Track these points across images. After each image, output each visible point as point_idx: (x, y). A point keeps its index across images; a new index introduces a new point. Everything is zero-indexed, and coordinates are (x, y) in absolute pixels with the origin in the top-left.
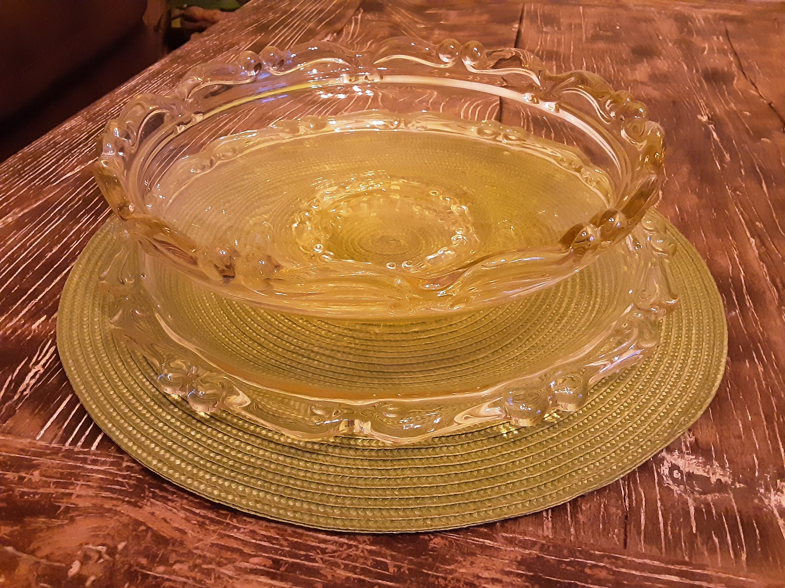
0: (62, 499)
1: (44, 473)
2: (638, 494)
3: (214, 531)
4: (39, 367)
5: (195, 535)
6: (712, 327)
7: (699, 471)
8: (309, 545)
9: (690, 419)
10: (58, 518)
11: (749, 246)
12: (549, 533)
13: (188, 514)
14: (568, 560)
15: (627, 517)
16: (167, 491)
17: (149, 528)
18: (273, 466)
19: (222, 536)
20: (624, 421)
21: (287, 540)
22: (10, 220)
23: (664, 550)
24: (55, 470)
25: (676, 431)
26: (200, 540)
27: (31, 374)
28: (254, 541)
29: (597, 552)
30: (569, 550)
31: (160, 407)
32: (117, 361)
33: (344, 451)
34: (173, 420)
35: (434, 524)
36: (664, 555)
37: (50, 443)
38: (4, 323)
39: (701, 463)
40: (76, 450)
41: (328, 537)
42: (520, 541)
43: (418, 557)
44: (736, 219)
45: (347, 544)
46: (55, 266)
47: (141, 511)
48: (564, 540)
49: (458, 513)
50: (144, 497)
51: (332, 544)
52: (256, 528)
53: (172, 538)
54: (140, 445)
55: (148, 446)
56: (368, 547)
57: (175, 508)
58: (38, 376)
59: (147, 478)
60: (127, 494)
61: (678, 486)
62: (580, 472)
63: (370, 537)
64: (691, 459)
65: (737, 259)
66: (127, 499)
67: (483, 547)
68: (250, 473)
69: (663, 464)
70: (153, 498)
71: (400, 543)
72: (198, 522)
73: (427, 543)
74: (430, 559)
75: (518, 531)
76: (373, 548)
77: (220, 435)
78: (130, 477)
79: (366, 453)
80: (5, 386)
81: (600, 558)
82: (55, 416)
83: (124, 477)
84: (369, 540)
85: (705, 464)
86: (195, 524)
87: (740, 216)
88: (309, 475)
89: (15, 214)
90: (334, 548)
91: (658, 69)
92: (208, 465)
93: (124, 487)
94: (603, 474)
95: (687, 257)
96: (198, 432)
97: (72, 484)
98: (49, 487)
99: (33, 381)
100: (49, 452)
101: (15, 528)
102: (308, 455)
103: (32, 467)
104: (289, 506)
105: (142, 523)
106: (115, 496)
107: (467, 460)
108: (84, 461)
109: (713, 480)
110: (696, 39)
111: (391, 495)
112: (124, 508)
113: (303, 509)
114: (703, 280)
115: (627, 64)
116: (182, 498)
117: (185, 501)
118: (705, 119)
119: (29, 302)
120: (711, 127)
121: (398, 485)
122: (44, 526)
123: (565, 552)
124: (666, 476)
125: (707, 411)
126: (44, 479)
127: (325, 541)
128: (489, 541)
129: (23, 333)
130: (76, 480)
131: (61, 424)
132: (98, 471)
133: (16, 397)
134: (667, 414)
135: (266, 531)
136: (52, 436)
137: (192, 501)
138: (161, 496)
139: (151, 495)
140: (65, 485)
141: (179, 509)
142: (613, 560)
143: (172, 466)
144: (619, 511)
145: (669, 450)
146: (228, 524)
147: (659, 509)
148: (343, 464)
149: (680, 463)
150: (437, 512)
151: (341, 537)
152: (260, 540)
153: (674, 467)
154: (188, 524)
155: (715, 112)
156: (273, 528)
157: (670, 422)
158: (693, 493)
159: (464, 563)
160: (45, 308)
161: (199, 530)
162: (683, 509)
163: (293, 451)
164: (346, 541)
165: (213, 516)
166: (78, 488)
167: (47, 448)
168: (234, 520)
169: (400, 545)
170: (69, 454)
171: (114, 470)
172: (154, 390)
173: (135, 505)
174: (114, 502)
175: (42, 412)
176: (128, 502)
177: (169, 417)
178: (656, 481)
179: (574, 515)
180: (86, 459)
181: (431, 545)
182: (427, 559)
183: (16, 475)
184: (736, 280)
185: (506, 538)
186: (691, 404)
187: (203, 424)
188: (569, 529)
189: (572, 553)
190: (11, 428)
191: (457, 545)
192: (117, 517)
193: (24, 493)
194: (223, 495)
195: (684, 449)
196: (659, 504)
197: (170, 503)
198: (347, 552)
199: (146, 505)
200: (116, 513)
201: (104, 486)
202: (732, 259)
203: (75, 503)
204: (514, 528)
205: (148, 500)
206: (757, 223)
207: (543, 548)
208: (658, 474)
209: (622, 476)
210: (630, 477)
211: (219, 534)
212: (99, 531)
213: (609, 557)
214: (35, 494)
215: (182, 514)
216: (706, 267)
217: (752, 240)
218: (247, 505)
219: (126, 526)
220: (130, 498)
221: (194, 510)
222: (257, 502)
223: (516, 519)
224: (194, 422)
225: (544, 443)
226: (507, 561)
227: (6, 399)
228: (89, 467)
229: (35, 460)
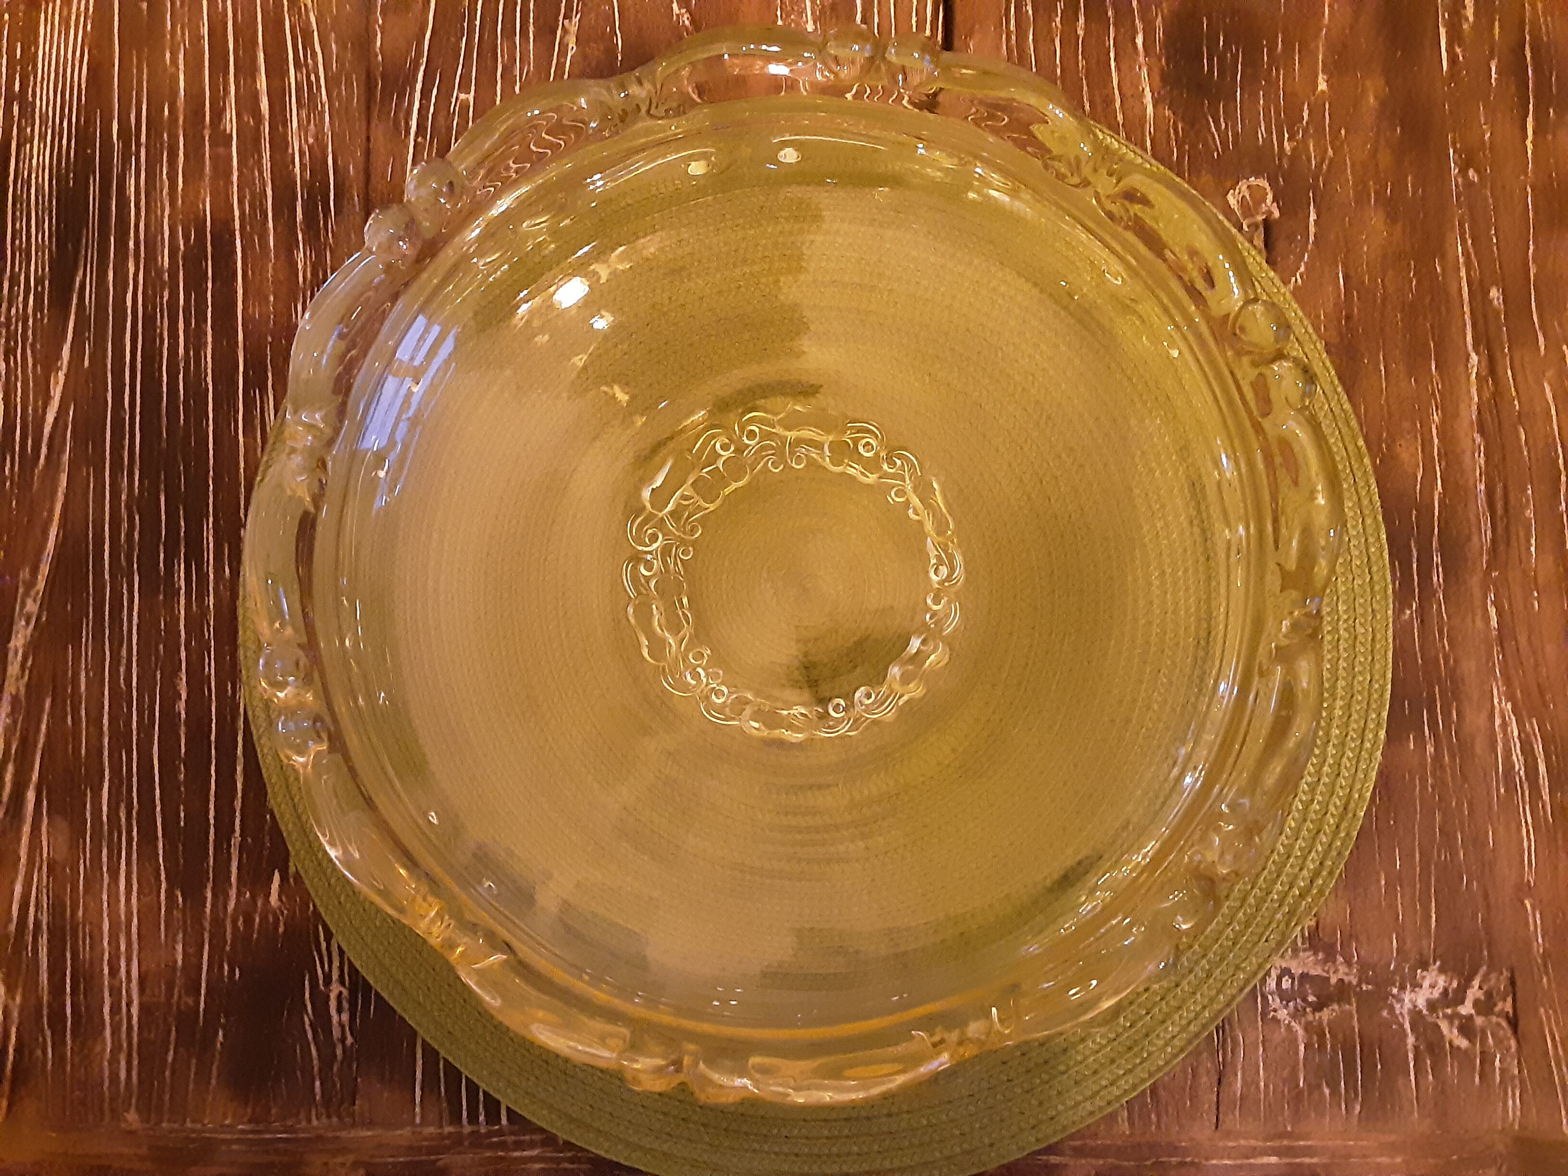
2: (1235, 1039)
4: (335, 989)
7: (1317, 971)
11: (1464, 385)
12: (1126, 1128)
14: (1149, 1162)
15: (1220, 1079)
22: (32, 607)
23: (1262, 1121)
24: (474, 1170)
27: (333, 1004)
29: (1183, 1144)
30: (1151, 1148)
36: (1262, 1129)
37: (441, 1127)
38: (220, 907)
39: (1320, 959)
40: (483, 1130)
42: (1092, 1148)
44: (1454, 291)
46: (213, 738)
48: (1144, 1135)
58: (346, 1005)
61: (1287, 1007)
64: (1308, 957)
65: (1436, 441)
67: (1049, 1167)
69: (1270, 978)
75: (1088, 1134)
78: (579, 1160)
80: (310, 1037)
81: (1186, 1152)
82: (419, 1078)
85: (1325, 962)
87: (1463, 273)
89: (30, 585)
99: (345, 1017)
100: (447, 1142)
108: (502, 1145)
109: (1333, 980)
119: (229, 846)
123: (1146, 1151)
124: (1272, 993)
128: (1055, 1157)
129: (264, 918)
131: (436, 1091)
132: (532, 1159)
133: (339, 1053)
136: (437, 1114)
147: (1261, 1059)
149: (1292, 964)
153: (1283, 974)
158: (1304, 1012)
160: (266, 853)
162: (1290, 1052)
167: (440, 1136)
170: (477, 1141)
171: (550, 1153)
175: (397, 1077)
178: (1259, 1009)
179: (1155, 1099)
180: (504, 1142)
184: (1425, 509)
185: (1074, 1148)
188: (1151, 1116)
189: (1154, 1152)
190: (371, 1113)
195: (1300, 944)
196: (1261, 1051)
202: (1426, 444)
206: (1494, 293)
207: (1118, 1153)
208: (1263, 997)
213: (1198, 1148)
217: (1474, 358)
227: (327, 1060)
228: (517, 1154)
229: (438, 1160)
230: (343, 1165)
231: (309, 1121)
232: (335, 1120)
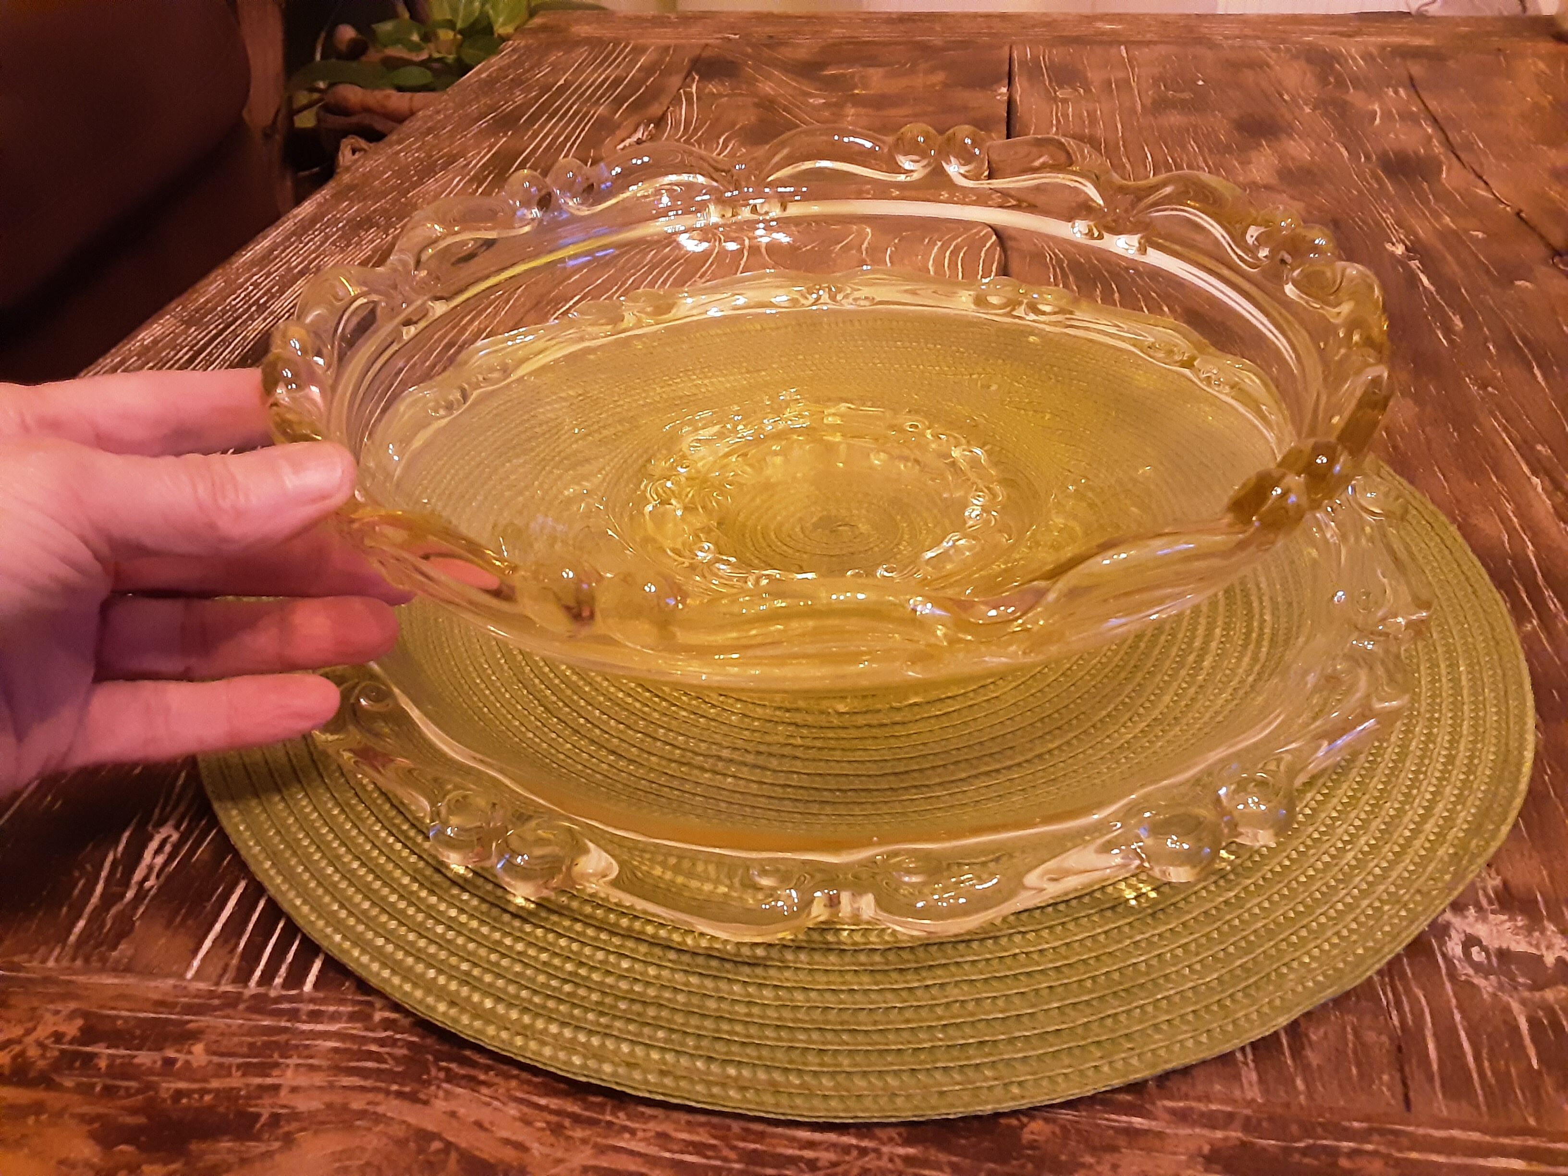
0: (260, 1097)
1: (214, 1047)
2: (1414, 1001)
3: (584, 1141)
4: (166, 829)
5: (547, 1150)
6: (1495, 657)
7: (1520, 945)
8: (780, 1155)
9: (1488, 843)
10: (257, 1138)
11: (1532, 494)
12: (1254, 1093)
13: (526, 1109)
14: (1302, 1144)
15: (1399, 1049)
16: (474, 1064)
17: (449, 1145)
18: (681, 998)
19: (602, 1150)
20: (1360, 856)
21: (734, 1148)
23: (1484, 1108)
24: (236, 1040)
25: (1467, 868)
26: (559, 1161)
27: (154, 845)
28: (667, 1155)
29: (1356, 1124)
30: (1302, 1124)
31: (432, 892)
32: (330, 805)
33: (817, 957)
34: (463, 918)
35: (1027, 1094)
36: (1486, 1118)
37: (217, 984)
39: (1521, 928)
40: (273, 993)
41: (817, 1136)
42: (1202, 1114)
43: (1004, 1161)
44: (1497, 441)
45: (857, 1147)
47: (427, 1110)
48: (1288, 1105)
49: (1070, 1066)
50: (428, 1083)
51: (827, 1149)
52: (667, 1127)
53: (502, 1161)
54: (407, 975)
55: (423, 975)
56: (901, 1151)
57: (497, 1099)
58: (168, 848)
59: (429, 1041)
60: (393, 1077)
61: (1486, 978)
62: (1295, 965)
63: (902, 1130)
64: (1503, 922)
65: (1515, 520)
66: (395, 1087)
67: (1131, 1133)
68: (639, 1014)
69: (1450, 937)
70: (448, 1080)
71: (963, 1137)
72: (548, 1123)
73: (1015, 1132)
74: (1030, 1166)
75: (1191, 1093)
76: (911, 1151)
77: (563, 942)
78: (394, 1042)
79: (863, 958)
80: (104, 874)
81: (1363, 1136)
82: (218, 927)
83: (381, 1042)
84: (900, 1134)
85: (1529, 930)
86: (543, 1129)
87: (1505, 436)
88: (755, 1010)
90: (831, 1156)
91: (1293, 159)
92: (551, 1004)
93: (385, 1062)
94: (1341, 965)
95: (1419, 523)
96: (518, 939)
97: (277, 1065)
98: (229, 1075)
99: (160, 860)
100: (216, 1002)
101: (173, 1167)
102: (747, 970)
103: (189, 1036)
104: (729, 1077)
105: (432, 1136)
106: (368, 1083)
107: (1066, 958)
108: (294, 1015)
109: (1550, 960)
110: (1354, 96)
111: (931, 1041)
112: (391, 1107)
113: (759, 1081)
114: (1459, 565)
115: (1230, 153)
116: (508, 1077)
117: (514, 1083)
118: (1399, 250)
120: (1415, 264)
121: (940, 1018)
122: (231, 1158)
123: (1294, 1128)
124: (1459, 960)
125: (1515, 825)
126: (216, 1059)
127: (811, 1145)
128: (1139, 1120)
130: (282, 1057)
131: (233, 942)
132: (326, 1035)
133: (130, 895)
134: (1441, 836)
135: (689, 1132)
136: (219, 970)
137: (529, 1082)
138: (464, 1077)
139: (442, 1075)
140: (263, 1070)
141: (505, 1099)
142: (1391, 1137)
143: (478, 1013)
144: (1384, 1038)
145: (1458, 907)
146: (610, 1124)
147: (1460, 1027)
148: (819, 983)
149: (1481, 930)
150: (1028, 1069)
151: (842, 1134)
152: (682, 1152)
153: (1470, 941)
154: (528, 1130)
155: (1416, 235)
156: (702, 1125)
157: (1451, 851)
158: (1516, 989)
159: (1099, 1168)
161: (552, 1140)
162: (1505, 1022)
163: (714, 963)
164: (854, 1141)
165: (576, 1109)
166: (289, 1073)
167: (211, 994)
168: (621, 1115)
169: (963, 1142)
170: (259, 1005)
171: (356, 1029)
172: (413, 859)
173: (413, 1098)
174: (370, 1096)
175: (190, 922)
176: (399, 1094)
177: (453, 913)
178: (1444, 971)
179: (1297, 1052)
180: (297, 1011)
181: (1026, 1136)
182: (1023, 1166)
183: (157, 1056)
184: (1520, 560)
185: (1173, 1112)
186: (1484, 813)
187: (525, 920)
188: (1293, 1082)
189: (1308, 1130)
190: (131, 959)
191: (1078, 1132)
192: (381, 1127)
193: (179, 1094)
194: (592, 1063)
195: (1484, 902)
196: (1458, 1017)
197: (484, 1090)
198: (860, 1163)
199: (436, 1097)
200: (379, 1118)
201: (344, 1064)
202: (1505, 520)
203: (292, 1104)
204: (1184, 1088)
205: (439, 1087)
206: (1539, 447)
207: (1247, 1125)
208: (1444, 955)
209: (1377, 967)
210: (1392, 969)
211: (596, 1146)
212: (349, 1159)
213: (1382, 1132)
214: (203, 1092)
215: (513, 1110)
216: (1460, 539)
217: (1535, 480)
218: (646, 1082)
219: (401, 1143)
220: (401, 1085)
221: (535, 1099)
222: (663, 1073)
223: (1186, 1071)
224: (506, 918)
225: (1214, 912)
226: (1183, 1158)
227: (109, 900)
228: (306, 1027)
229: (191, 1021)
230: (57, 1012)
231: (44, 961)
232: (79, 963)
